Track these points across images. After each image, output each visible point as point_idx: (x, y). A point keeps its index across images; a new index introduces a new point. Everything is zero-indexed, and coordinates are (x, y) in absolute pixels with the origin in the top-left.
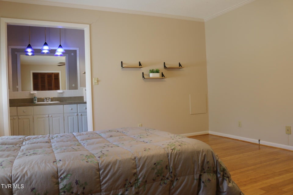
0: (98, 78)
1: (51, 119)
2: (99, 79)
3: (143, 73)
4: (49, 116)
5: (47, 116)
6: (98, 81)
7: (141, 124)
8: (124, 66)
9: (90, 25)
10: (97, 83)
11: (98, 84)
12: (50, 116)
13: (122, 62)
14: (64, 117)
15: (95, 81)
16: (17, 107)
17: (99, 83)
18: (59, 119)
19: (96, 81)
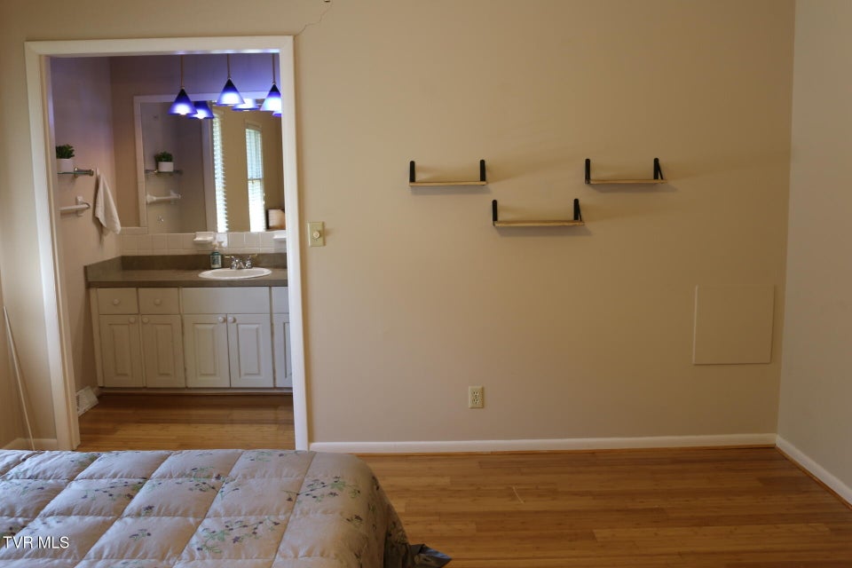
0: (323, 224)
1: (232, 327)
2: (327, 227)
3: (495, 203)
4: (225, 320)
5: (221, 319)
6: (323, 234)
7: (480, 387)
8: (419, 177)
9: (295, 37)
10: (321, 240)
11: (324, 244)
12: (230, 319)
13: (412, 164)
14: (272, 325)
15: (312, 234)
16: (137, 287)
17: (328, 238)
18: (257, 329)
19: (316, 235)
